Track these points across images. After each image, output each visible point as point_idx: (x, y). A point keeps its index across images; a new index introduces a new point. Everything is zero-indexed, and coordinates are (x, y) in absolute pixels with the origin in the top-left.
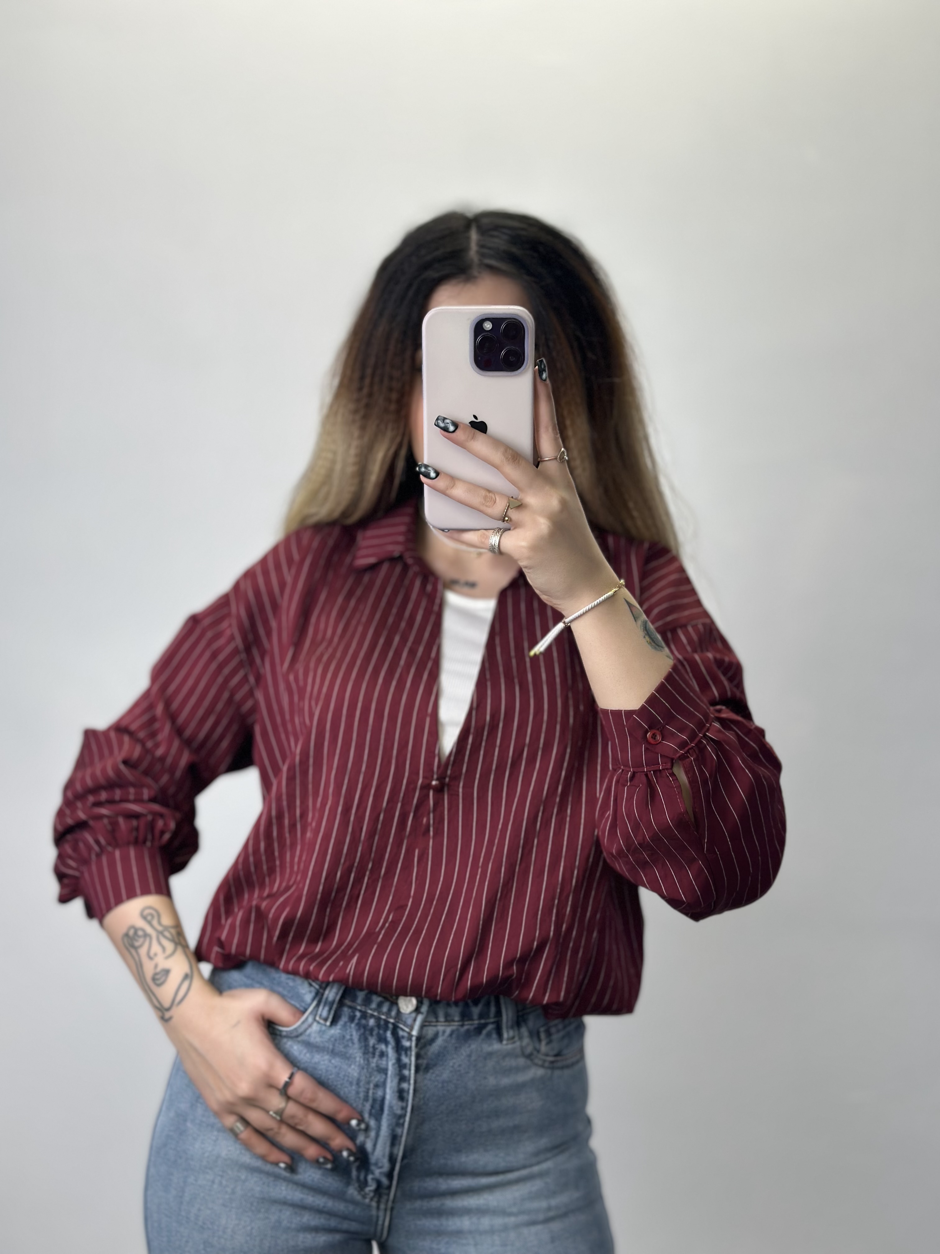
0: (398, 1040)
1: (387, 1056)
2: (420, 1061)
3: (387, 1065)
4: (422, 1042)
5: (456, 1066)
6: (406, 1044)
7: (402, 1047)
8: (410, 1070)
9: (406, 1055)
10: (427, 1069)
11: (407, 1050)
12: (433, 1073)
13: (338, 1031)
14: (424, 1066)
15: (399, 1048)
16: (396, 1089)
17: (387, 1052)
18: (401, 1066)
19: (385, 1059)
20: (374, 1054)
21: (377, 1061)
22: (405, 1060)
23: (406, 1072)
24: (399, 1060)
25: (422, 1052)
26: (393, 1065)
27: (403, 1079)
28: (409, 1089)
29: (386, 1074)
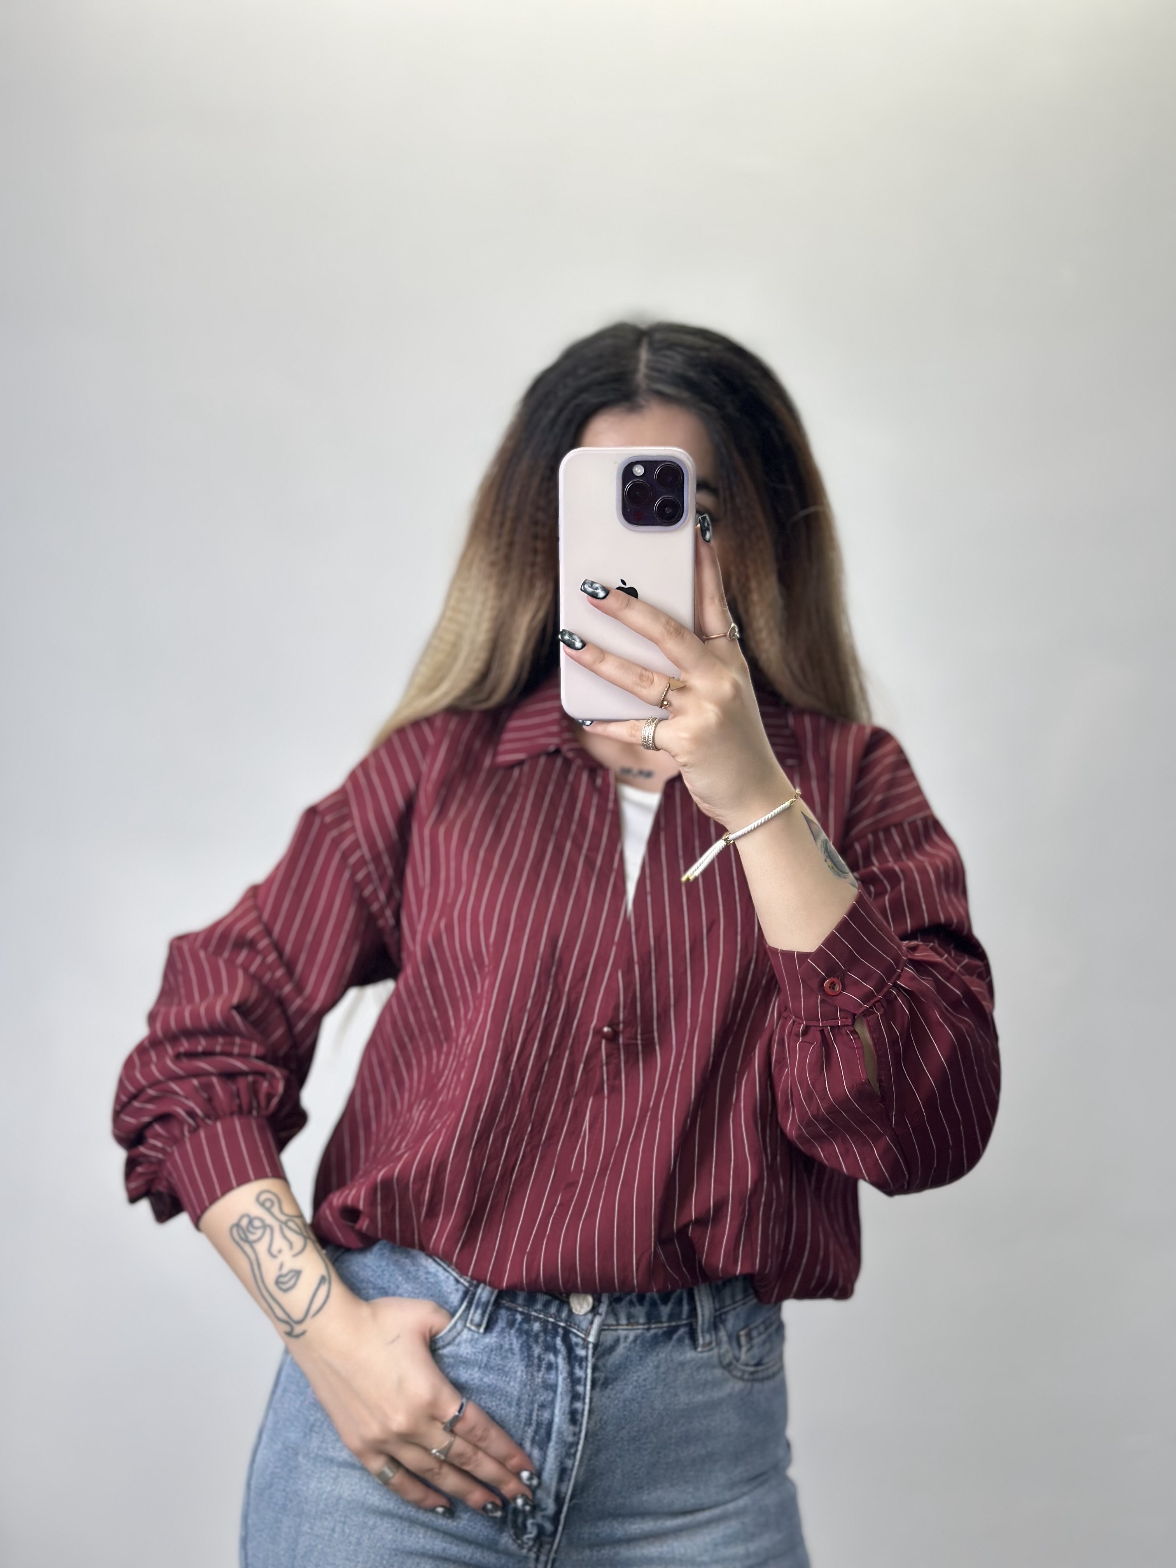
0: (570, 1349)
1: (557, 1368)
2: (597, 1375)
3: (557, 1380)
4: (601, 1350)
5: (640, 1381)
6: (581, 1352)
7: (576, 1356)
8: (585, 1385)
9: (581, 1367)
10: (606, 1384)
11: (582, 1360)
12: (612, 1389)
13: (494, 1339)
14: (601, 1382)
15: (572, 1358)
16: (567, 1409)
17: (557, 1363)
18: (574, 1380)
19: (553, 1372)
20: (540, 1366)
21: (544, 1374)
22: (579, 1373)
23: (580, 1389)
24: (571, 1374)
25: (600, 1364)
26: (564, 1379)
27: (576, 1397)
28: (583, 1410)
29: (555, 1392)
